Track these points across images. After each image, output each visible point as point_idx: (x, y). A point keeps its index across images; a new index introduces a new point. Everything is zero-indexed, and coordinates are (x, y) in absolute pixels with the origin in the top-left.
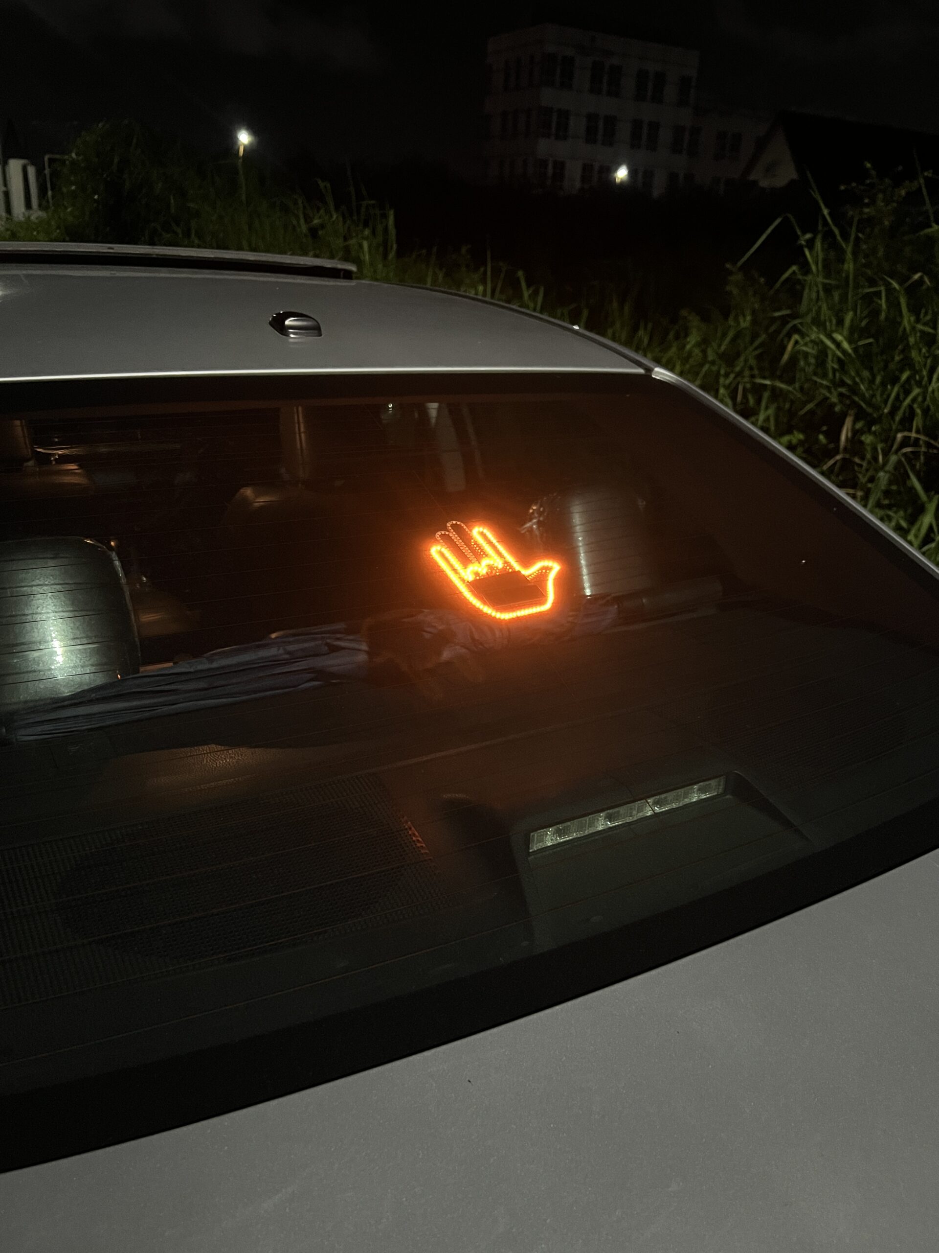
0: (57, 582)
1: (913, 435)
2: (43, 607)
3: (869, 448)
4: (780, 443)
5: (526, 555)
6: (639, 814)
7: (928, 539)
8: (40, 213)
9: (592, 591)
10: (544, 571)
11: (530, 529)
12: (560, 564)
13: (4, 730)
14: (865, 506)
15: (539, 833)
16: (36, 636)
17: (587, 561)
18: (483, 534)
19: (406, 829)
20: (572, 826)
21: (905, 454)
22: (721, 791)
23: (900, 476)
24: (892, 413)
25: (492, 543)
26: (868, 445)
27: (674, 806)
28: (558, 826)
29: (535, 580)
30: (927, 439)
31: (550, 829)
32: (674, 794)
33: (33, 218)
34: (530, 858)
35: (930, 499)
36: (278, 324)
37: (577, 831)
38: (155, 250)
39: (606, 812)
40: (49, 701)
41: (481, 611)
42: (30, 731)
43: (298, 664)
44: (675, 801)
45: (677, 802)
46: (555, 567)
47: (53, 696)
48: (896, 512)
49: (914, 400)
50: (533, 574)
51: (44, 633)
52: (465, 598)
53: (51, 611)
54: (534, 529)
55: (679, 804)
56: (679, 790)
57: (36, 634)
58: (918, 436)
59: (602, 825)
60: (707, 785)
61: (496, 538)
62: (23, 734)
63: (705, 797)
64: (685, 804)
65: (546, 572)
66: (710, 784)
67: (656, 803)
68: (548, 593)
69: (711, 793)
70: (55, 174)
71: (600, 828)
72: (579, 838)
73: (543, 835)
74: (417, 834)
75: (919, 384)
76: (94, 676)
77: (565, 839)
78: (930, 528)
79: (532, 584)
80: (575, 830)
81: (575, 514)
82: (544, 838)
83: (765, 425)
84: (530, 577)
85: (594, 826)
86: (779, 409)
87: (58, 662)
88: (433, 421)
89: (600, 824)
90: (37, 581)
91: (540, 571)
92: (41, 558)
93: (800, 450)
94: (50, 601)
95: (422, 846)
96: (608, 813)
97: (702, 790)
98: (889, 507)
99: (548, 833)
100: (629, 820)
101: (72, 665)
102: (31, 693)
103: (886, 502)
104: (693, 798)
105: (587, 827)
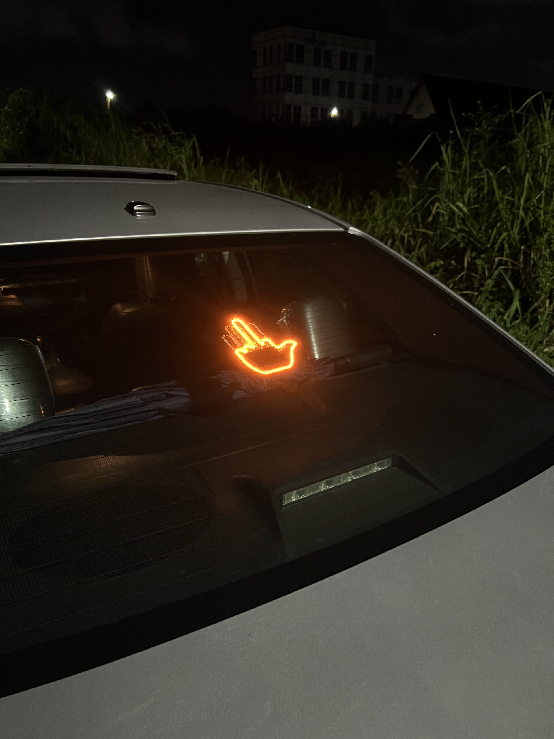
0: (4, 365)
1: (504, 258)
3: (480, 268)
5: (278, 337)
6: (344, 481)
7: (514, 318)
9: (319, 356)
11: (282, 322)
12: (296, 342)
15: (288, 494)
17: (315, 339)
20: (306, 489)
21: (501, 269)
22: (390, 465)
23: (499, 282)
24: (492, 247)
26: (479, 265)
27: (364, 475)
28: (298, 490)
29: (283, 351)
30: (512, 261)
31: (294, 492)
32: (364, 468)
34: (283, 509)
36: (130, 209)
37: (310, 492)
39: (325, 480)
40: (1, 434)
41: (252, 370)
43: (148, 406)
45: (365, 473)
46: (294, 343)
47: (4, 431)
48: (496, 303)
49: (504, 239)
50: (280, 349)
52: (243, 363)
53: (0, 382)
54: (285, 322)
55: (367, 474)
56: (367, 466)
58: (507, 259)
60: (382, 462)
63: (381, 469)
64: (370, 474)
65: (289, 347)
66: (384, 462)
67: (354, 474)
68: (291, 358)
69: (385, 467)
71: (323, 490)
72: (310, 496)
73: (290, 495)
75: (506, 230)
76: (28, 418)
77: (303, 497)
78: (517, 311)
79: (281, 353)
80: (308, 492)
81: (307, 312)
82: (291, 497)
85: (319, 489)
86: (428, 247)
87: (6, 411)
88: (226, 262)
89: (323, 487)
91: (286, 346)
96: (327, 481)
97: (379, 465)
98: (493, 300)
99: (293, 494)
100: (338, 484)
101: (14, 412)
103: (491, 298)
104: (375, 470)
105: (315, 490)
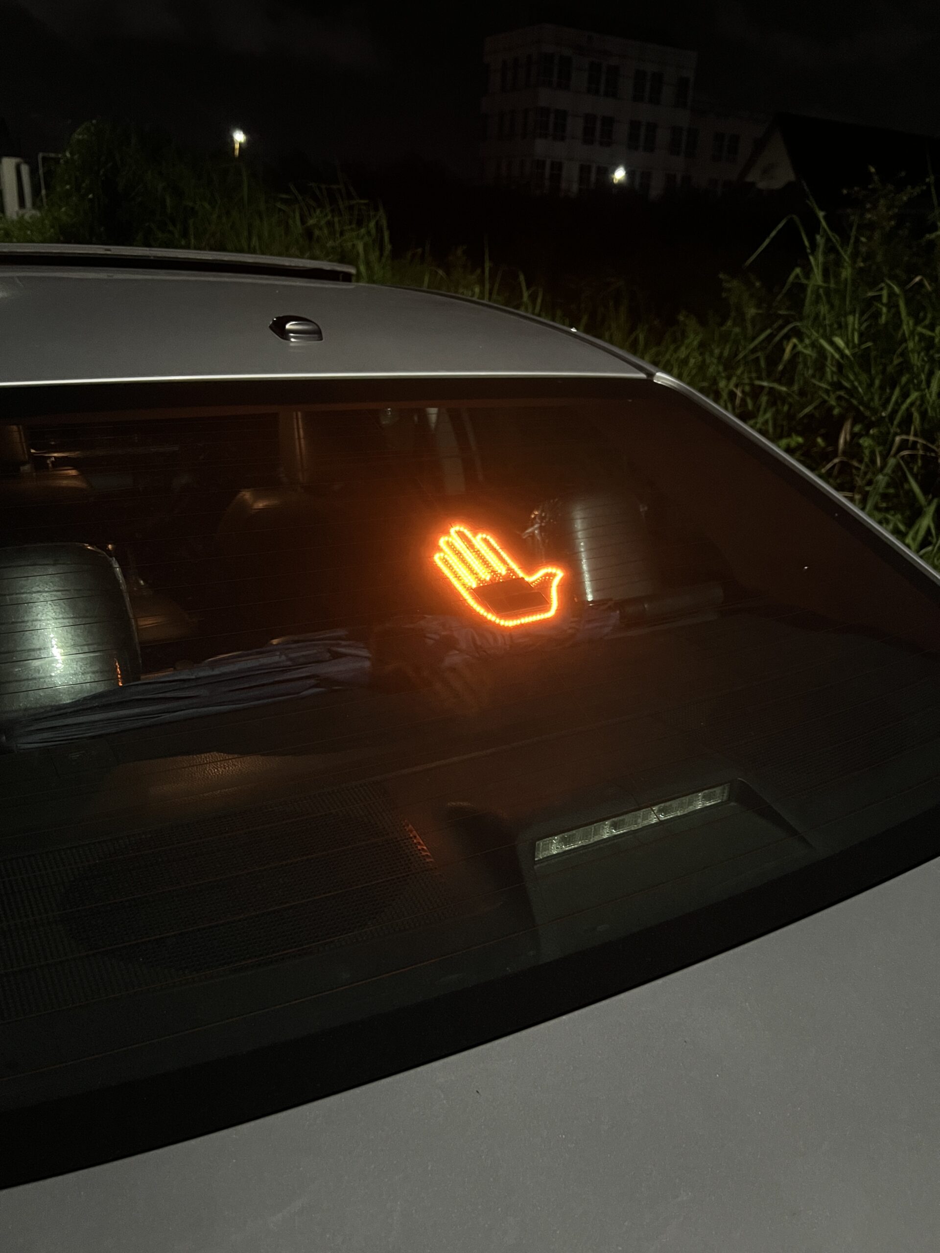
0: (56, 589)
1: (911, 438)
2: (43, 614)
3: (867, 452)
4: (779, 447)
5: (530, 562)
6: (644, 822)
7: (925, 543)
8: (34, 212)
9: (594, 597)
10: (547, 578)
11: (531, 534)
12: (562, 570)
13: (4, 738)
14: (863, 509)
15: (545, 841)
16: (37, 644)
17: (588, 566)
18: (486, 541)
19: (411, 838)
20: (577, 834)
21: (903, 457)
22: (725, 798)
23: (898, 480)
24: (892, 417)
25: (495, 549)
26: (866, 448)
27: (679, 814)
28: (563, 834)
29: (539, 586)
30: (924, 442)
31: (556, 838)
32: (679, 802)
33: (27, 217)
34: (535, 867)
35: (930, 503)
36: (279, 328)
37: (582, 840)
38: (152, 252)
39: (611, 820)
40: (48, 709)
41: (485, 618)
42: (31, 739)
43: (300, 670)
44: (679, 809)
45: (681, 810)
46: (558, 574)
47: (53, 704)
48: (893, 515)
49: (912, 404)
50: (536, 581)
51: (44, 640)
52: (469, 605)
53: (51, 618)
54: (536, 535)
55: (684, 811)
56: (684, 798)
57: (35, 641)
58: (916, 439)
59: (608, 833)
60: (711, 792)
61: (499, 545)
62: (24, 741)
63: (710, 804)
64: (689, 811)
65: (549, 579)
66: (715, 791)
67: (660, 811)
68: (552, 600)
69: (716, 801)
70: (49, 174)
71: (606, 836)
72: (584, 846)
73: (548, 844)
74: (421, 842)
75: (918, 388)
76: (95, 684)
77: (570, 848)
78: (928, 531)
79: (536, 591)
80: (580, 838)
81: (577, 520)
82: (550, 846)
83: (763, 428)
84: (534, 584)
85: (600, 834)
86: (777, 412)
87: (58, 669)
88: (433, 425)
89: (606, 832)
90: (38, 588)
91: (543, 578)
92: (41, 565)
93: (798, 453)
94: (51, 608)
95: (427, 855)
96: (613, 821)
97: (707, 798)
98: (887, 510)
99: (554, 841)
100: (634, 827)
101: (73, 672)
102: (31, 701)
103: (884, 505)
104: (698, 805)
105: (592, 835)
